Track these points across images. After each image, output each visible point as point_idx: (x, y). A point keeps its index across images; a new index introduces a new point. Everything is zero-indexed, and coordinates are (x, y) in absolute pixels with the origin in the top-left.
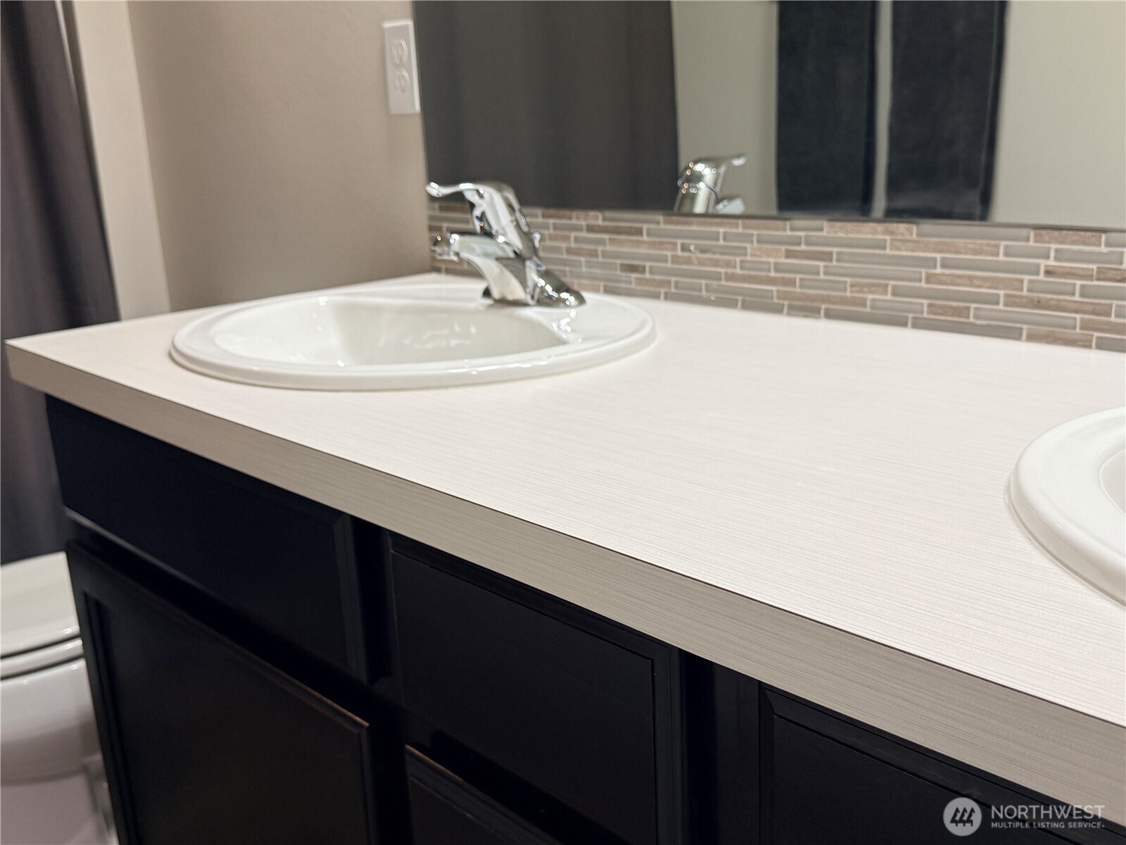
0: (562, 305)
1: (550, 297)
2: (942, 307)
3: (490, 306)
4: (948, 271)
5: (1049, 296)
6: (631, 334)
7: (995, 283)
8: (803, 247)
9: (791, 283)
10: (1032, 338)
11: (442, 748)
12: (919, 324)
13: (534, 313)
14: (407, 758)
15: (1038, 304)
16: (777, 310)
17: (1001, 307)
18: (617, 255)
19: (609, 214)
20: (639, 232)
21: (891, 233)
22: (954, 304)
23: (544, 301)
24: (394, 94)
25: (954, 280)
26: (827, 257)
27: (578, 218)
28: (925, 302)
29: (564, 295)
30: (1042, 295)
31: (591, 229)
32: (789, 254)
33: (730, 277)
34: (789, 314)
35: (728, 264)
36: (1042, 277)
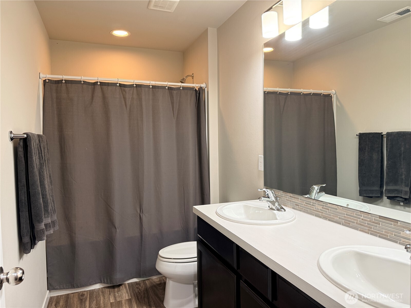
0: (281, 211)
1: (279, 209)
2: (346, 222)
3: (269, 209)
4: (347, 216)
5: (362, 224)
6: (290, 219)
7: (354, 220)
8: (325, 207)
9: (323, 213)
10: (360, 230)
11: (246, 282)
12: (343, 225)
13: (276, 212)
14: (240, 282)
15: (361, 225)
16: (321, 217)
17: (355, 224)
18: (295, 202)
19: (293, 195)
20: (298, 199)
21: (338, 207)
22: (348, 222)
23: (278, 210)
24: (259, 167)
25: (348, 218)
26: (328, 210)
27: (288, 194)
28: (344, 221)
29: (282, 209)
30: (361, 223)
31: (290, 196)
32: (322, 208)
33: (313, 210)
34: (323, 219)
35: (313, 208)
36: (361, 220)
